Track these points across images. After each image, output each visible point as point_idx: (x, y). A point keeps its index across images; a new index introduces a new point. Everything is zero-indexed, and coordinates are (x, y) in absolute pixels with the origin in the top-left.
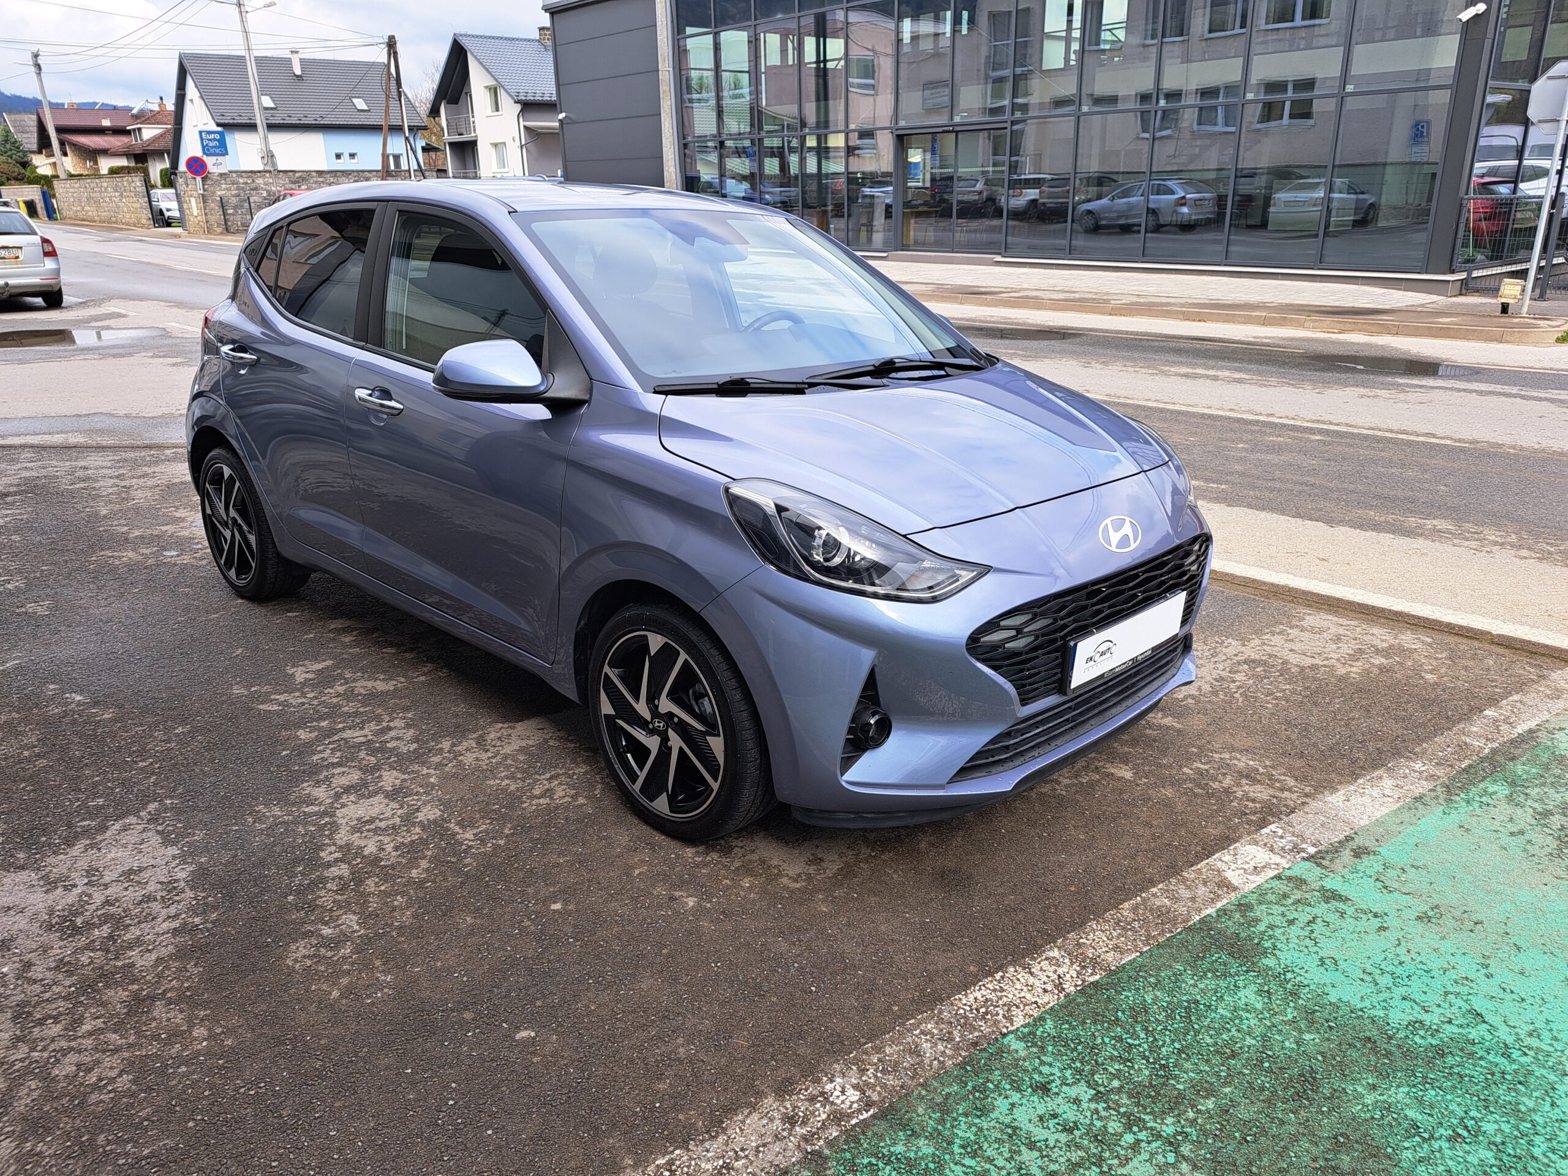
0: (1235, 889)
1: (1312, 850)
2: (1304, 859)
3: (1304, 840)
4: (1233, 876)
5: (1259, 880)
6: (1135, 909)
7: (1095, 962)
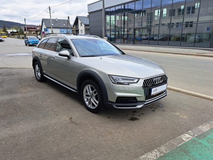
0: (184, 141)
1: (196, 135)
2: (195, 137)
3: (195, 134)
4: (184, 139)
5: (188, 140)
6: (168, 144)
7: (162, 152)
